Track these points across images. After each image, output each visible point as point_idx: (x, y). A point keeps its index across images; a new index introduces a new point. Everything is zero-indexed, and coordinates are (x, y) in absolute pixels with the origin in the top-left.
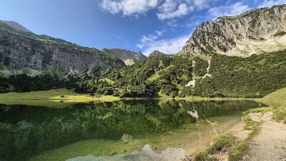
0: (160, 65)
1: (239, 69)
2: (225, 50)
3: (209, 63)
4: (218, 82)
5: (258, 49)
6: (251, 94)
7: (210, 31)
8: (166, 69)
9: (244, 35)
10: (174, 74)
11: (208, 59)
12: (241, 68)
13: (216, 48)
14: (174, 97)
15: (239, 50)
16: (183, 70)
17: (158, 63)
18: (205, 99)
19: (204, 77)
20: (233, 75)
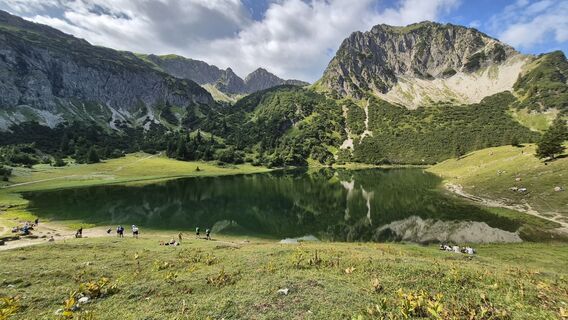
0: (297, 112)
1: (405, 127)
2: (384, 90)
3: (367, 113)
4: (381, 143)
5: (424, 94)
6: (416, 160)
7: (363, 52)
8: (308, 120)
9: (409, 65)
10: (322, 128)
11: (364, 105)
12: (407, 126)
13: (372, 85)
14: (331, 164)
15: (402, 92)
16: (333, 122)
17: (295, 109)
18: (371, 166)
19: (363, 136)
20: (397, 135)
